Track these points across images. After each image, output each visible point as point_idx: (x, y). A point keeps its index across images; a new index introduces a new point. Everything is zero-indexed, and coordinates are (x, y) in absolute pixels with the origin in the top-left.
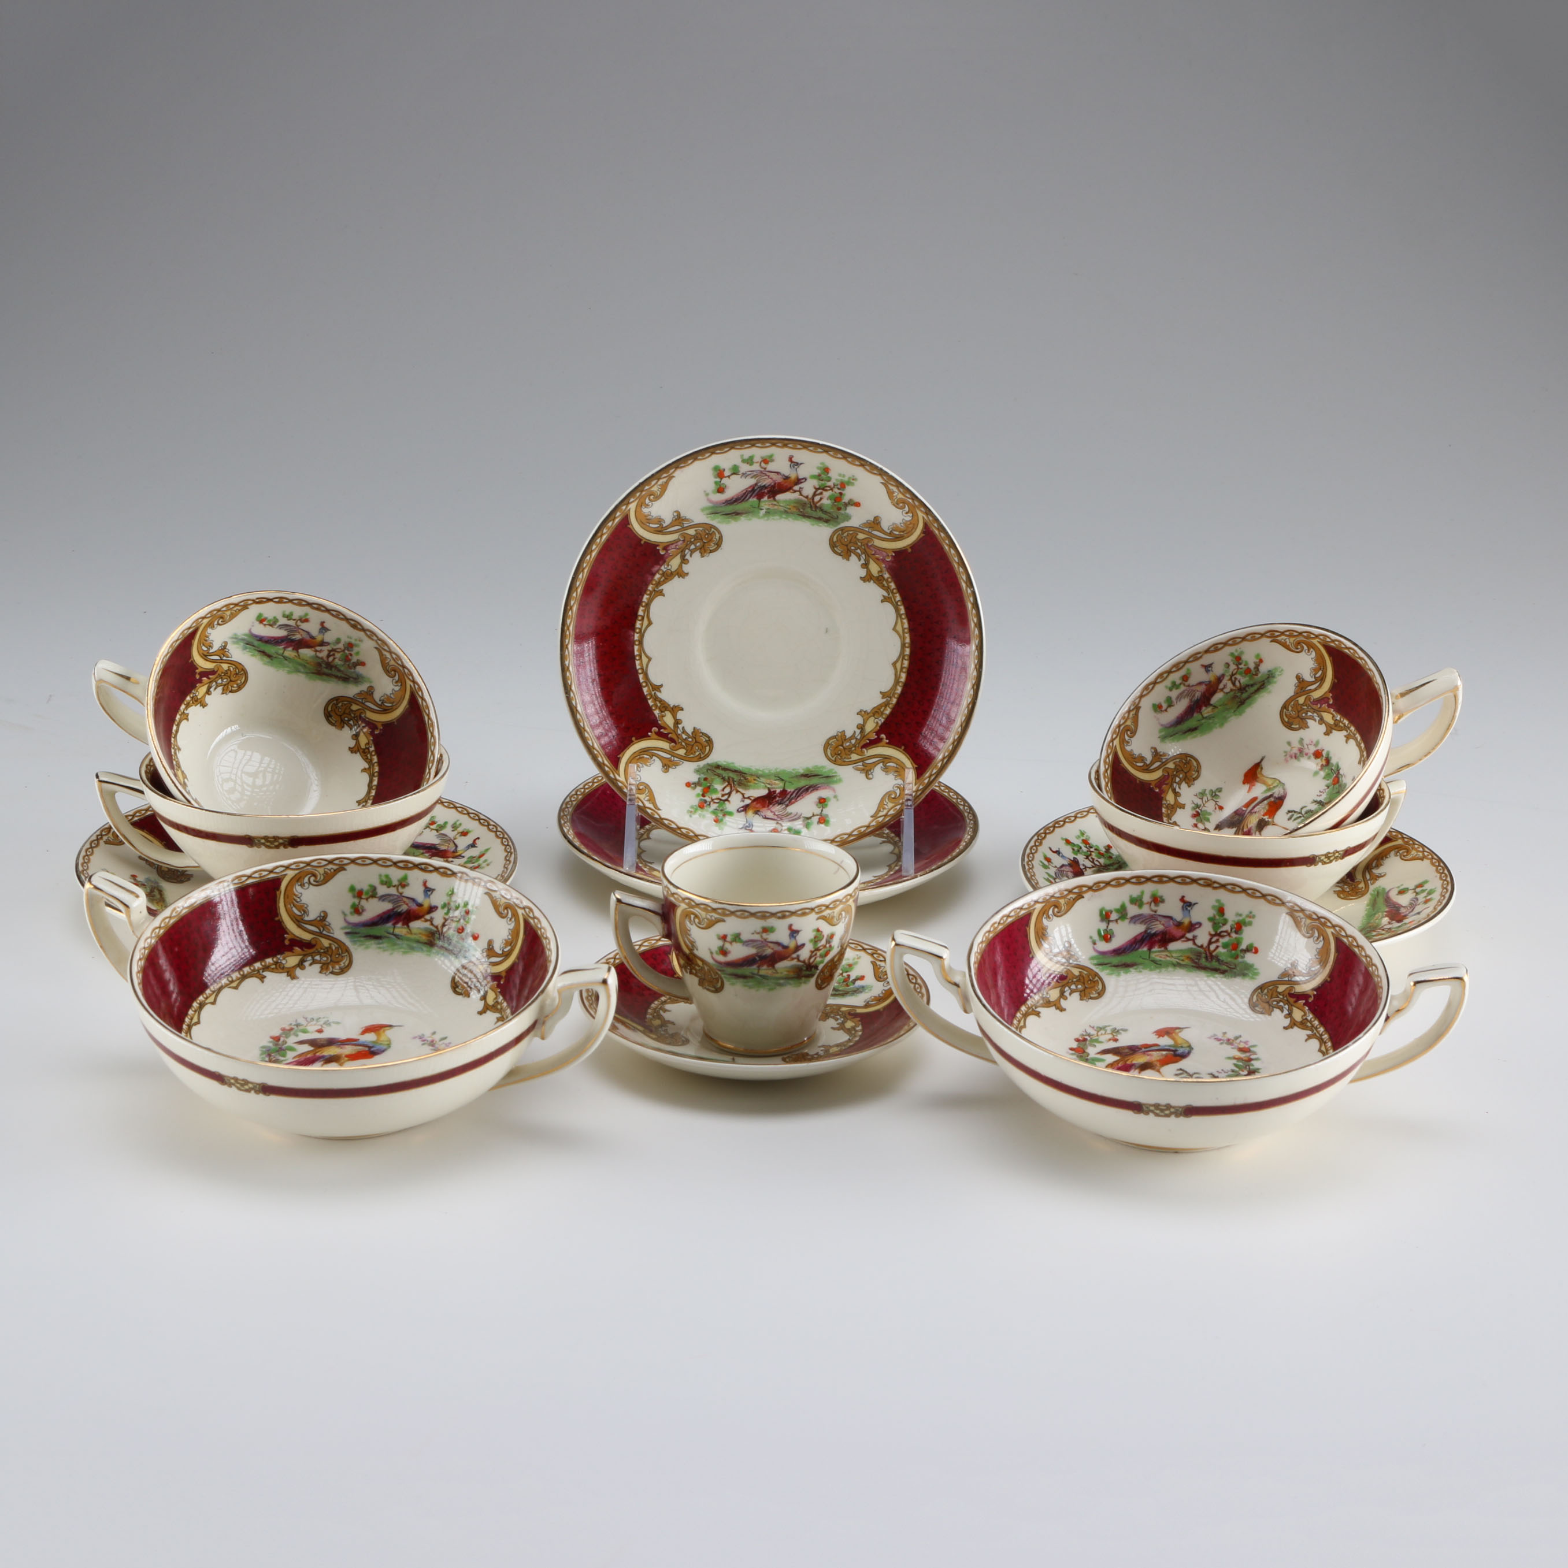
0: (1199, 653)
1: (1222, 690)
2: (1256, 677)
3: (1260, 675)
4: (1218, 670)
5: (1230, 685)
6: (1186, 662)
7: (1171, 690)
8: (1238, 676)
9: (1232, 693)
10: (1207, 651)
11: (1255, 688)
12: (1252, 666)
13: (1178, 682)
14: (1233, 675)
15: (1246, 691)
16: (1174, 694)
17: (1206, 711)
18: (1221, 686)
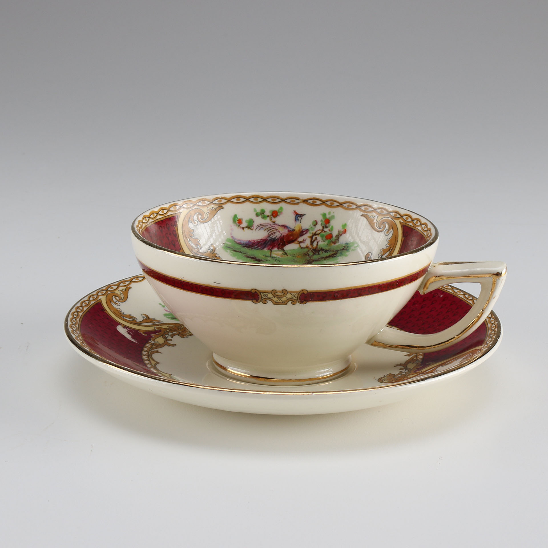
0: (298, 199)
1: (300, 243)
2: (333, 245)
3: (337, 244)
4: (305, 223)
5: (308, 242)
6: (283, 200)
7: (257, 215)
8: (319, 238)
9: (306, 250)
10: (305, 201)
11: (328, 254)
12: (335, 233)
13: (267, 213)
14: (315, 234)
15: (319, 254)
16: (259, 221)
17: (276, 253)
18: (300, 239)
